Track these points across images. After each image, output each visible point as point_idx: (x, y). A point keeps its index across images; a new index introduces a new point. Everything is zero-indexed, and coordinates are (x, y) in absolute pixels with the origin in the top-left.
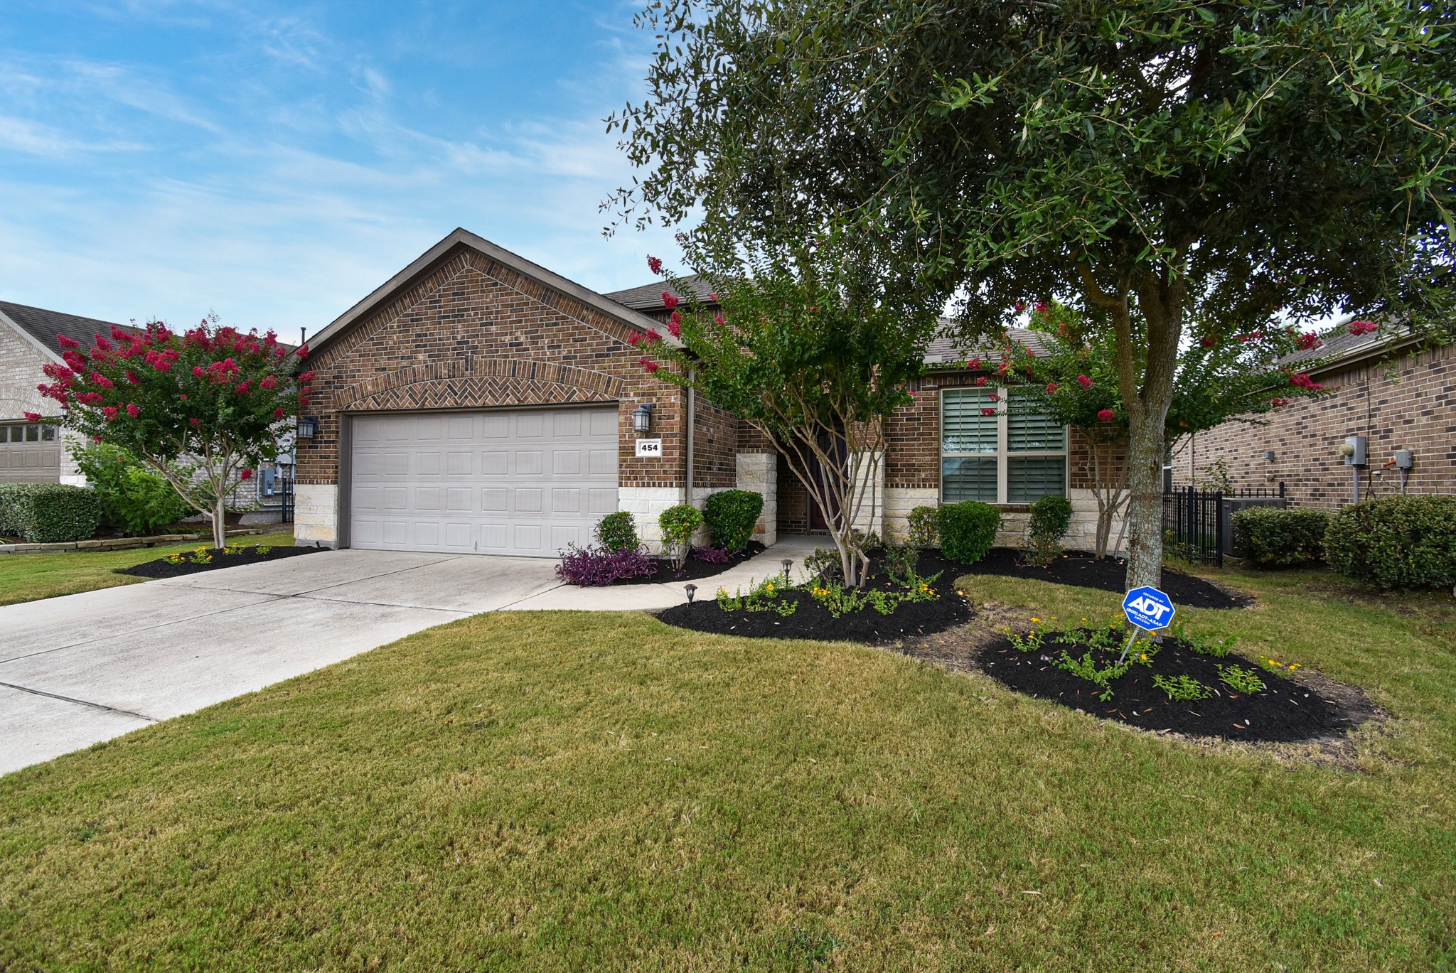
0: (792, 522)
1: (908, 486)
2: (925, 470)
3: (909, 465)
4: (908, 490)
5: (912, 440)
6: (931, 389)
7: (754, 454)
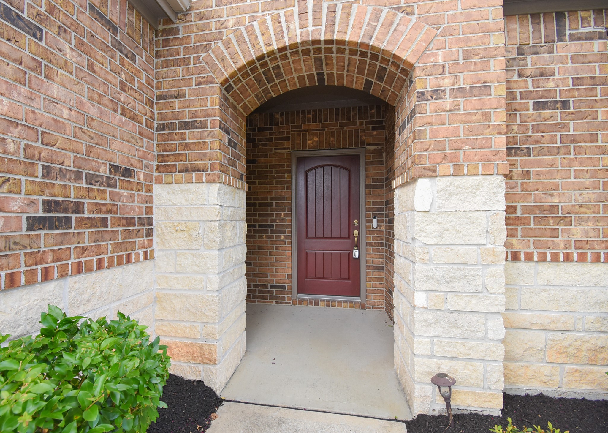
0: (272, 286)
1: (543, 259)
2: (582, 221)
3: (542, 210)
4: (542, 267)
5: (550, 151)
6: (590, 37)
7: (191, 186)
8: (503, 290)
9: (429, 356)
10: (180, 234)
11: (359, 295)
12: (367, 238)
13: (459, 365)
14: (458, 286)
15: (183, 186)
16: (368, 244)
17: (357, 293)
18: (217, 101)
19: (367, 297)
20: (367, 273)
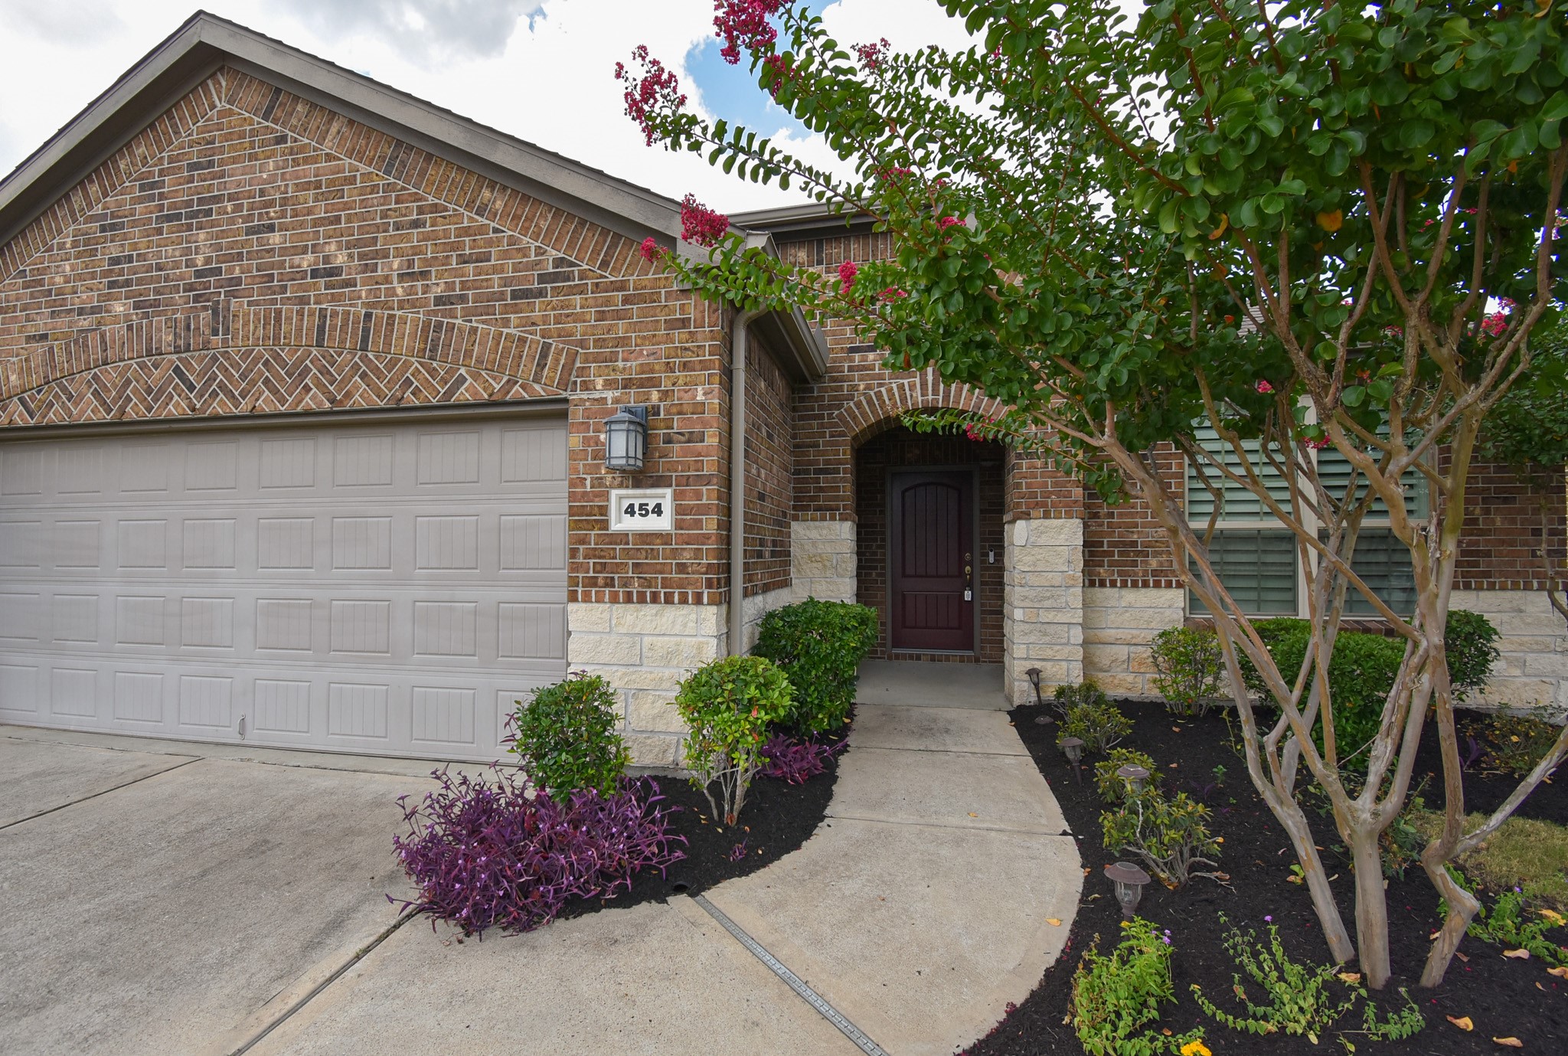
1: (1124, 585)
2: (1156, 554)
3: (1124, 544)
4: (1124, 592)
7: (825, 523)
8: (1081, 606)
9: (1025, 659)
10: (815, 565)
11: (971, 648)
12: (982, 576)
13: (1049, 665)
14: (1047, 604)
15: (817, 523)
16: (983, 583)
17: (970, 646)
18: (848, 452)
19: (982, 648)
20: (983, 619)
